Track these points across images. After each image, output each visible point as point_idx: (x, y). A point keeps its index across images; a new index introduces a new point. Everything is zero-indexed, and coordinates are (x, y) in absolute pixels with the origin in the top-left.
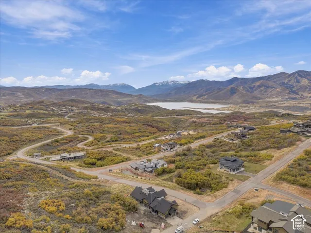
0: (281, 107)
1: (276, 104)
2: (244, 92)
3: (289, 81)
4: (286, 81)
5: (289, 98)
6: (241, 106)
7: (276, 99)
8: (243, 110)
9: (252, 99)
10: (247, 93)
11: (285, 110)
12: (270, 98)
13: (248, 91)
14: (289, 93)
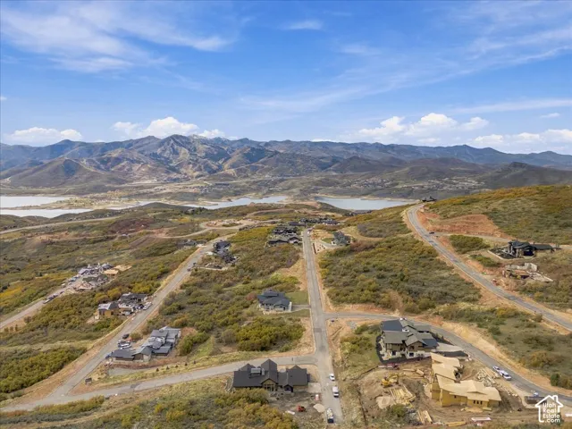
0: (162, 194)
1: (152, 190)
2: (92, 170)
3: (164, 151)
4: (159, 151)
5: (168, 179)
6: (94, 197)
7: (148, 182)
8: (99, 205)
9: (109, 182)
10: (99, 171)
11: (169, 200)
12: (139, 179)
13: (99, 168)
14: (167, 172)
